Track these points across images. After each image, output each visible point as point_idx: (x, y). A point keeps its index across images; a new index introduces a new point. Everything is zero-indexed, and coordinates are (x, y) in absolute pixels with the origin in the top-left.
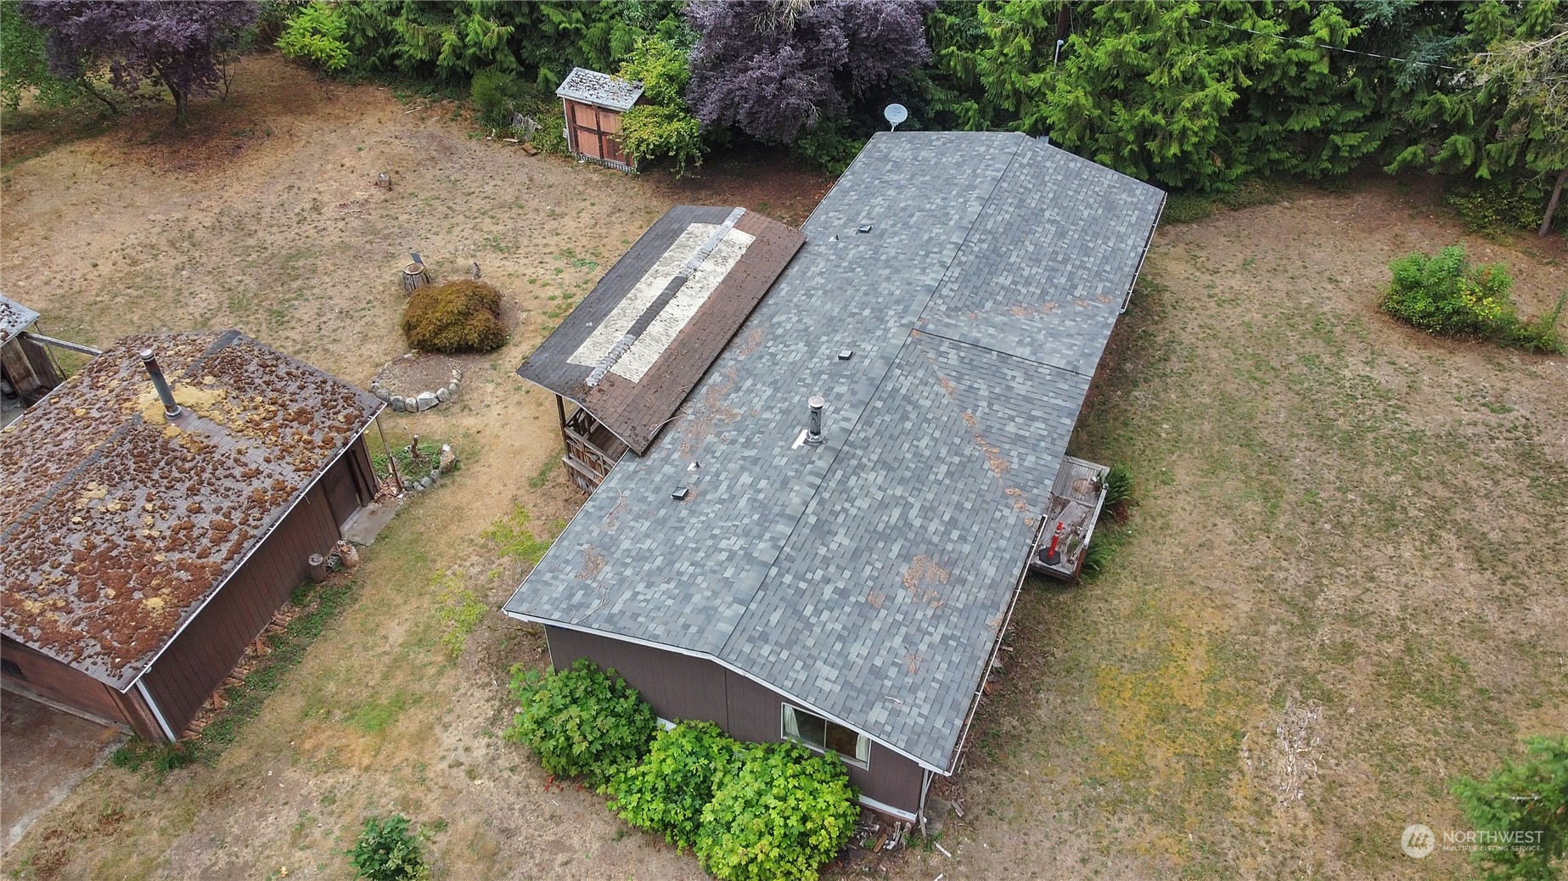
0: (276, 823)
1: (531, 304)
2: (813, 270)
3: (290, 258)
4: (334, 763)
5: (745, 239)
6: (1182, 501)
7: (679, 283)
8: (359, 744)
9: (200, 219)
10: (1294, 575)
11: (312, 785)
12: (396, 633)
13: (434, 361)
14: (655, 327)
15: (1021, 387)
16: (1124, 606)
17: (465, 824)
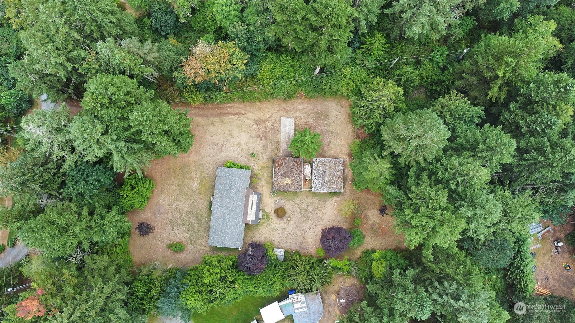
0: (265, 157)
1: (275, 219)
2: (241, 217)
3: (306, 220)
4: (263, 163)
5: (248, 219)
6: (204, 210)
7: (252, 209)
8: (263, 165)
9: (321, 222)
10: (195, 204)
11: (264, 161)
12: (265, 175)
13: (280, 206)
14: (251, 202)
15: (218, 203)
16: (209, 196)
17: (252, 161)
